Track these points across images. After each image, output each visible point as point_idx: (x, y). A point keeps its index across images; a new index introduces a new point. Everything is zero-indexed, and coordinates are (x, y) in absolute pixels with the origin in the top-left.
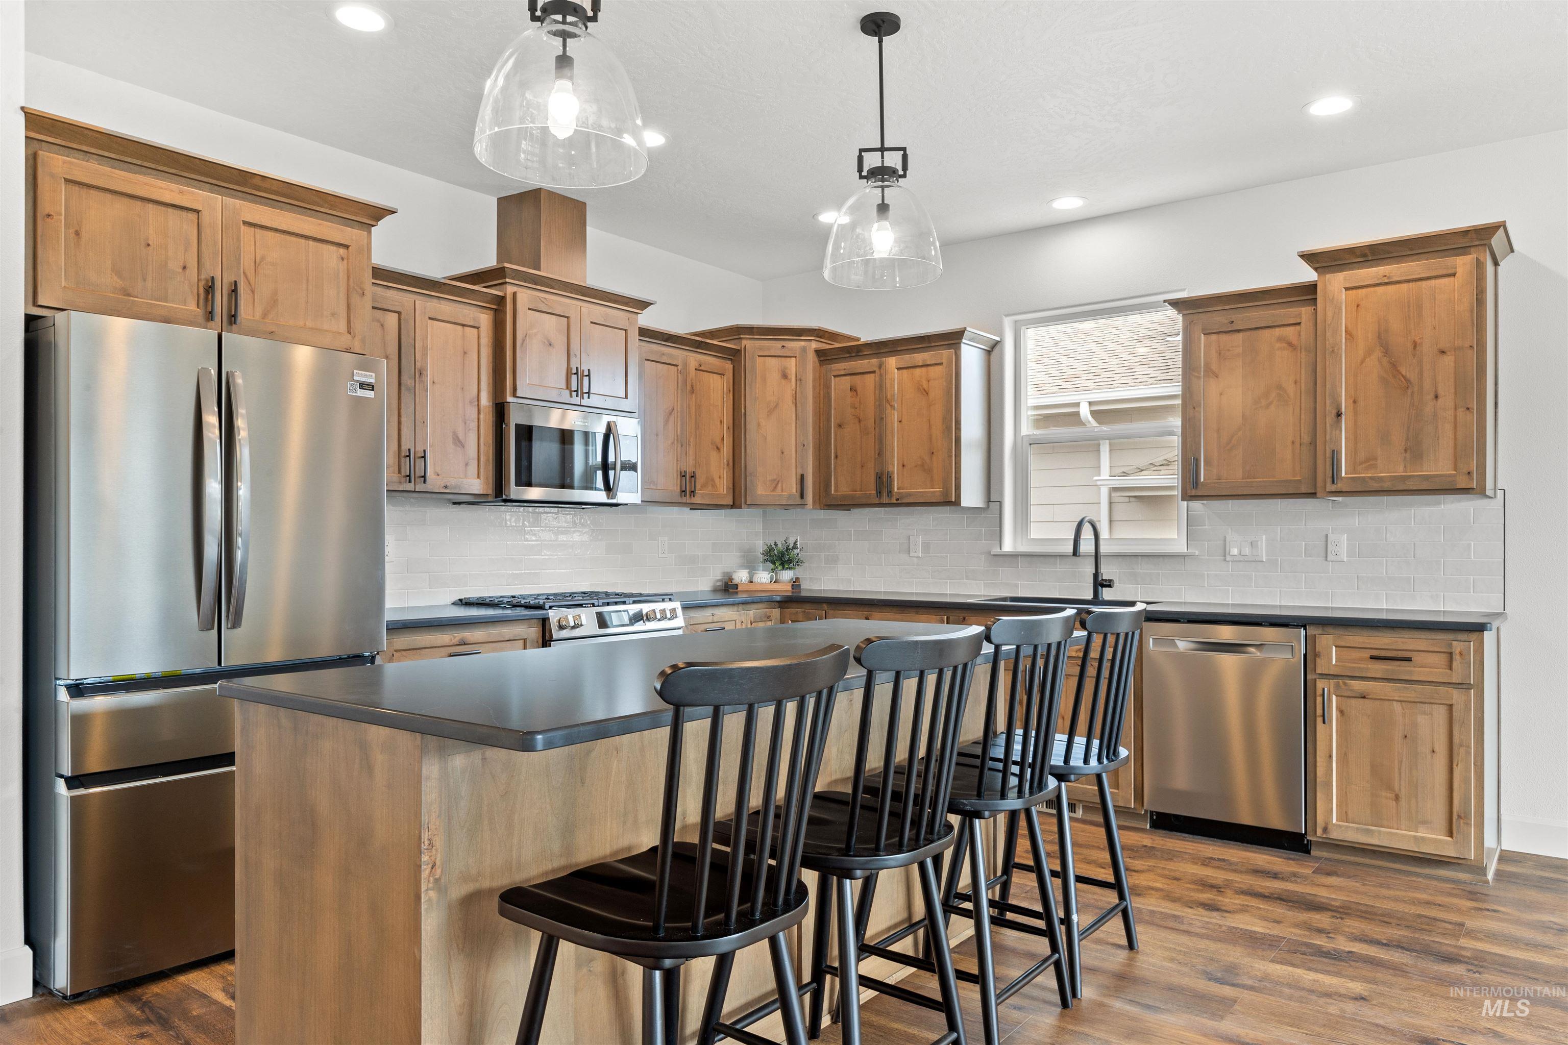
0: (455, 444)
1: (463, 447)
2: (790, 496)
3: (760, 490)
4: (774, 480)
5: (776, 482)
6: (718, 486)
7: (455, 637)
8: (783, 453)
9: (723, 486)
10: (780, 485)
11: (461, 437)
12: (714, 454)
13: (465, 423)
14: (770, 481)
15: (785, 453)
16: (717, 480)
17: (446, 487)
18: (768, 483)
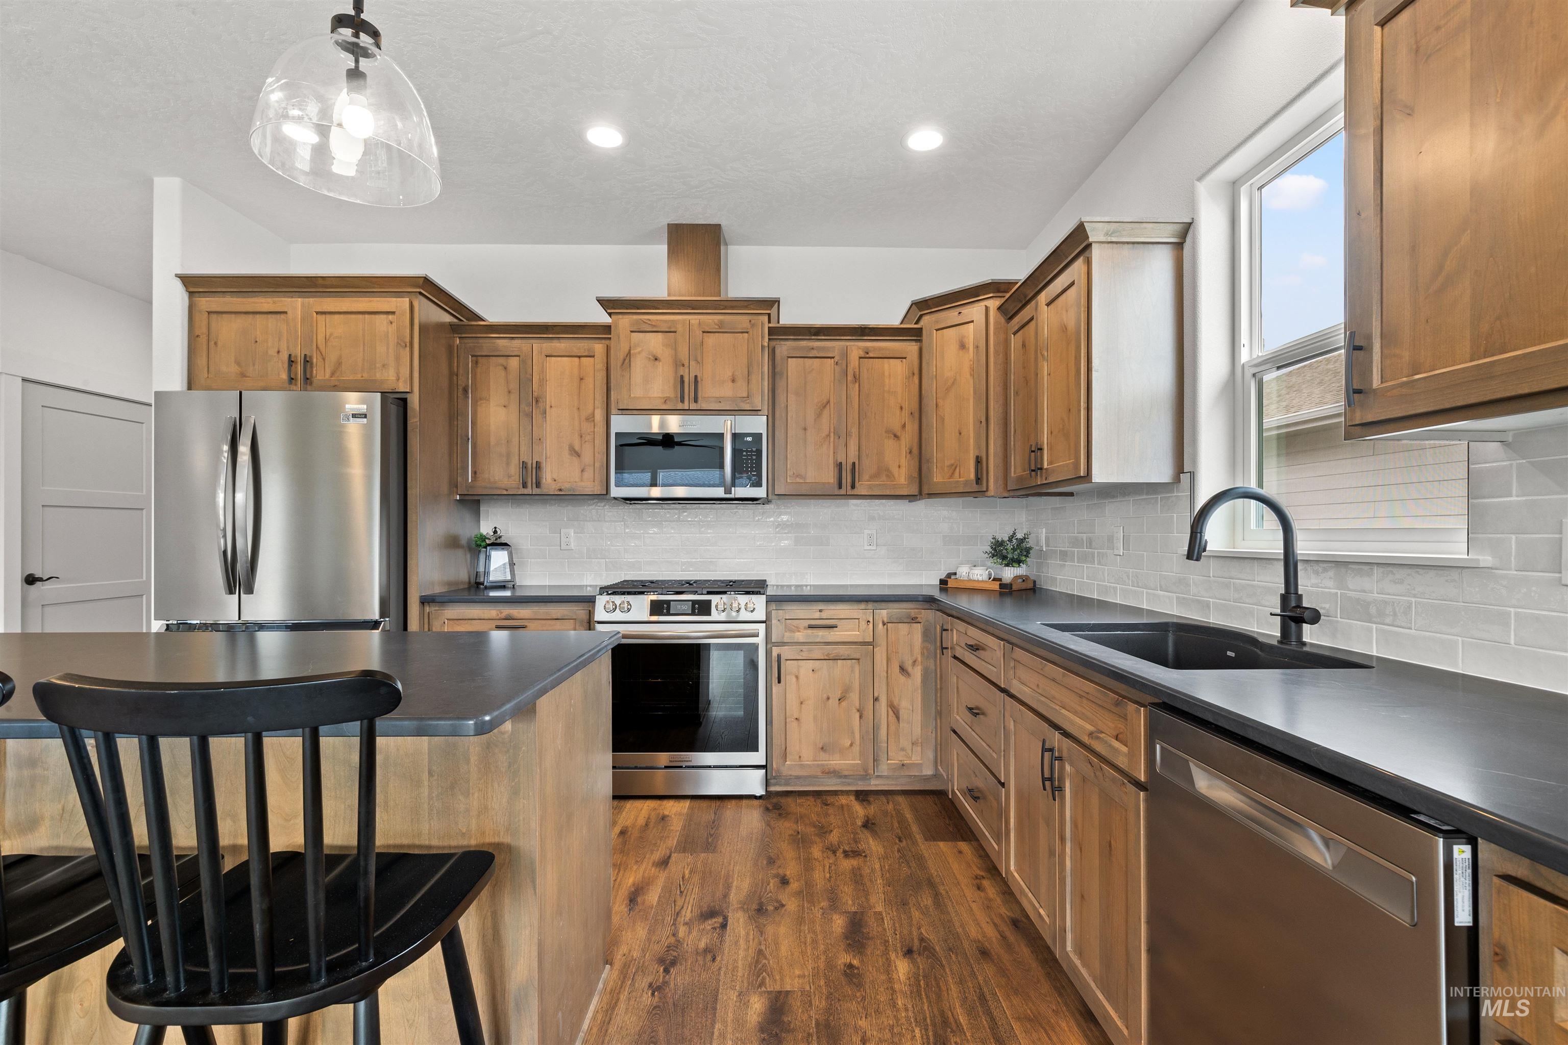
0: (571, 455)
1: (579, 456)
2: (966, 483)
3: (938, 477)
4: (952, 465)
5: (953, 467)
6: (896, 476)
7: (501, 613)
8: (960, 434)
9: (902, 477)
10: (957, 470)
11: (577, 448)
12: (890, 443)
13: (581, 437)
14: (947, 466)
15: (962, 434)
16: (895, 471)
17: (560, 490)
18: (946, 468)
